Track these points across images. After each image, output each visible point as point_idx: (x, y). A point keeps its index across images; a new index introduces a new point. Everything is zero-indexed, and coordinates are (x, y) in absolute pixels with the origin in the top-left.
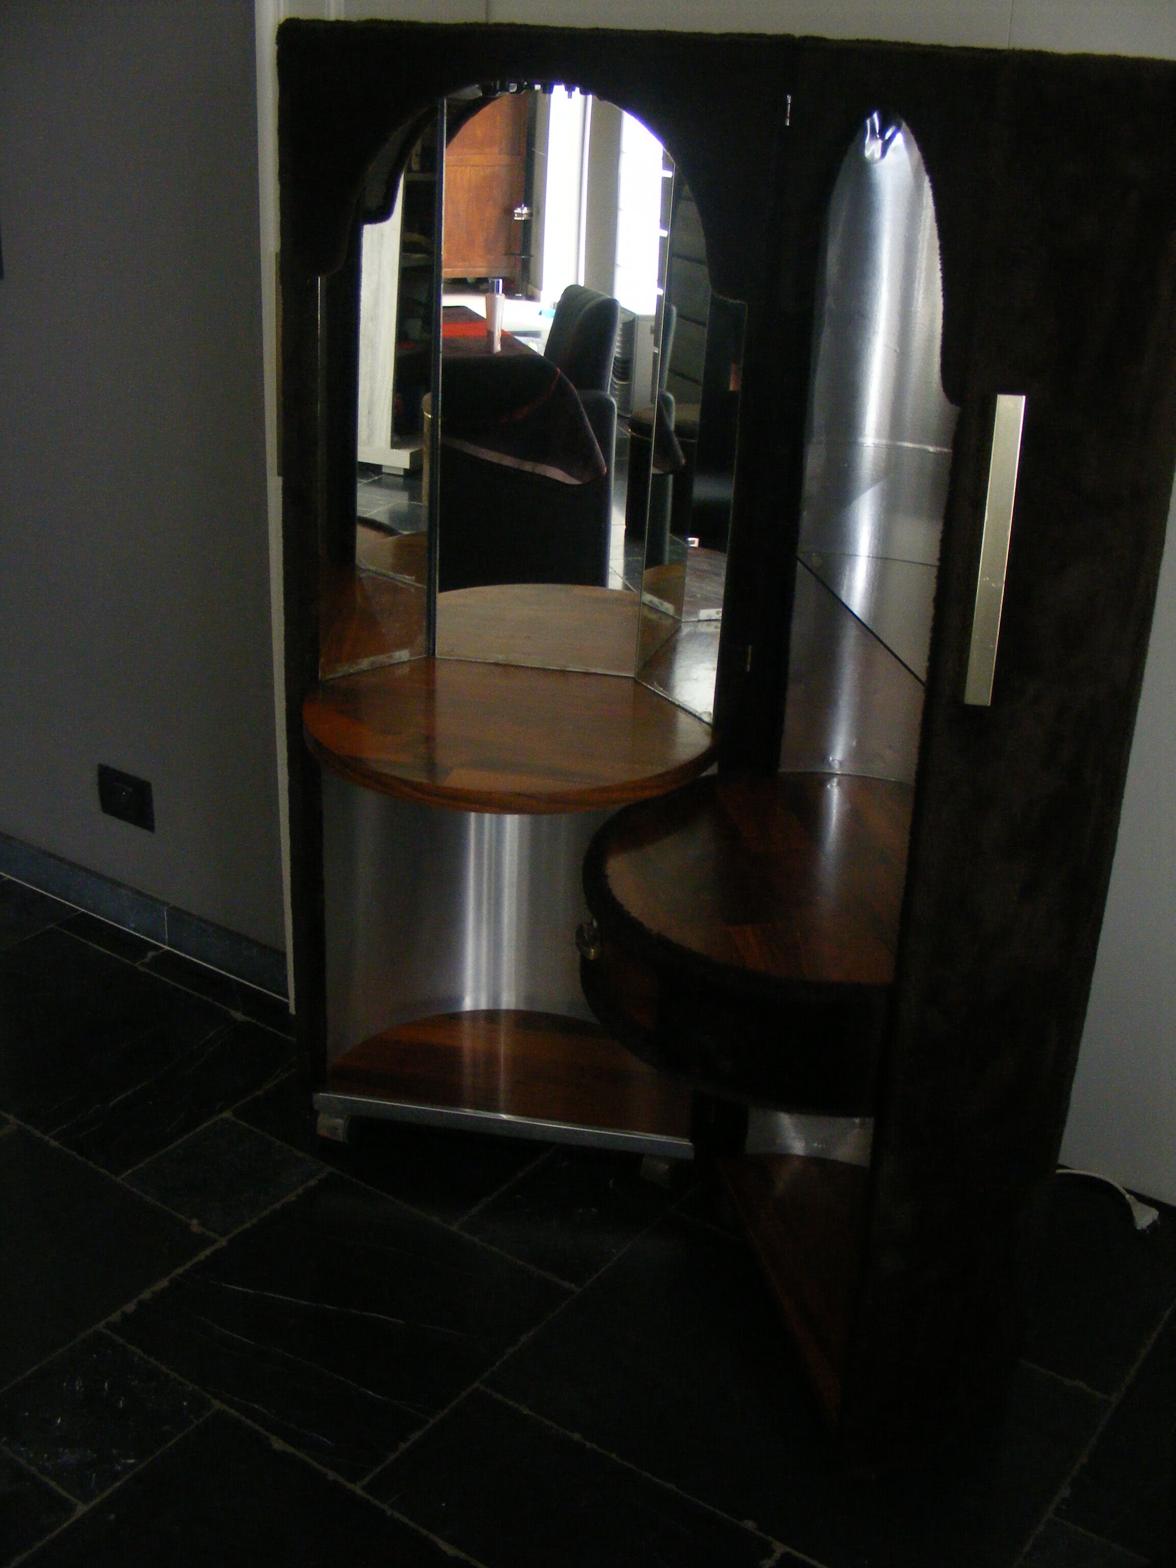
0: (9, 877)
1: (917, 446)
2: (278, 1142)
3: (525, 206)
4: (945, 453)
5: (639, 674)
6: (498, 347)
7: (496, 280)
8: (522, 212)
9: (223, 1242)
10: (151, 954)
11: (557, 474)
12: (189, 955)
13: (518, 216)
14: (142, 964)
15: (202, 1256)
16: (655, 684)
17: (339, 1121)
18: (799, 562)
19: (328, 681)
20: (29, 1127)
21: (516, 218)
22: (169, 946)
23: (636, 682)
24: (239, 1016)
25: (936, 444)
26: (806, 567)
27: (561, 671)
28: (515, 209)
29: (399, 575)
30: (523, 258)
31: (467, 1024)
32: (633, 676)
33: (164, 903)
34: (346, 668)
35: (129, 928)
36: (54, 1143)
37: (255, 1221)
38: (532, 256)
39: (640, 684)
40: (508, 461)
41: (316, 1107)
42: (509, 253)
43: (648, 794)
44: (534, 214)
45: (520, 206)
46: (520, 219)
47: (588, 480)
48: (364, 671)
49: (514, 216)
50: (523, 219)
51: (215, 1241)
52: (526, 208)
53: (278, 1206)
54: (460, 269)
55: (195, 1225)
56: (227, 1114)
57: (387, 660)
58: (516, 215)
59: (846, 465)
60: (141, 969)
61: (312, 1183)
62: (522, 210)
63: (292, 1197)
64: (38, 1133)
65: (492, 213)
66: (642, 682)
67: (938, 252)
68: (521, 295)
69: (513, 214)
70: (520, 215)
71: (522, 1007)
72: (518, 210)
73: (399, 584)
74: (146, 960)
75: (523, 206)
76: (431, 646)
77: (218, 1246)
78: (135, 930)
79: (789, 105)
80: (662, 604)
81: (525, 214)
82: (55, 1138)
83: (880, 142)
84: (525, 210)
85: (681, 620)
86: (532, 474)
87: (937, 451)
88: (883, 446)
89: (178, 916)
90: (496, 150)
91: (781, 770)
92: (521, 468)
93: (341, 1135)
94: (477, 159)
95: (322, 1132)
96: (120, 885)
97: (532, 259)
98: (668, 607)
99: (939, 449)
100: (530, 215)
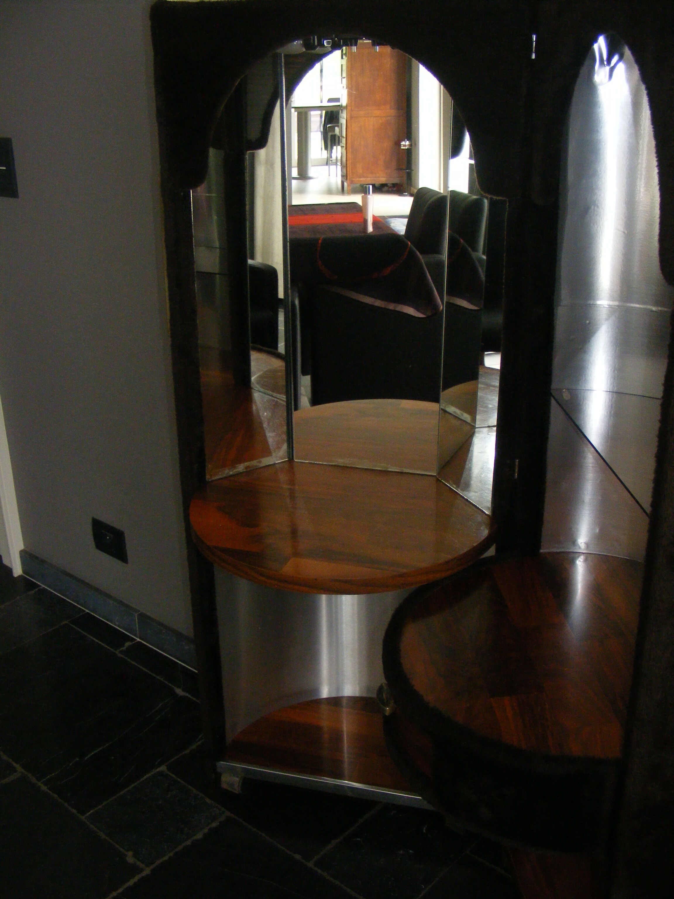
0: (43, 586)
1: (641, 306)
2: (194, 791)
3: (407, 140)
4: (665, 312)
5: (439, 474)
6: (370, 229)
7: (367, 186)
8: (405, 144)
9: (147, 871)
10: (127, 644)
11: (410, 311)
12: (152, 645)
13: (403, 147)
14: (121, 652)
15: (131, 883)
16: (450, 482)
17: (237, 779)
18: (552, 398)
19: (212, 481)
20: (29, 775)
21: (402, 148)
22: (140, 638)
23: (438, 480)
24: (179, 692)
25: (656, 304)
26: (558, 402)
27: (384, 471)
28: (401, 142)
29: (279, 395)
30: (407, 172)
31: (324, 708)
32: (435, 475)
33: (136, 611)
34: (227, 471)
35: (115, 625)
36: (44, 788)
37: (171, 854)
38: (413, 170)
39: (441, 481)
40: (378, 303)
41: (219, 770)
42: (399, 169)
43: (438, 576)
44: (413, 145)
45: (404, 140)
46: (404, 148)
47: (430, 314)
48: (241, 473)
49: (401, 146)
50: (406, 148)
51: (142, 870)
52: (408, 142)
53: (188, 843)
54: (370, 179)
55: (130, 858)
56: (163, 768)
57: (258, 464)
58: (402, 146)
59: (588, 322)
60: (120, 655)
61: (215, 824)
62: (405, 142)
63: (199, 836)
64: (34, 780)
65: (387, 144)
66: (442, 480)
67: (655, 155)
68: (406, 194)
69: (400, 145)
70: (405, 146)
71: (364, 695)
72: (403, 143)
73: (278, 401)
74: (124, 648)
75: (406, 140)
76: (291, 453)
77: (144, 874)
78: (118, 626)
79: (534, 43)
80: (462, 415)
81: (407, 145)
82: (45, 784)
83: (607, 68)
84: (407, 143)
85: (475, 426)
86: (394, 311)
87: (658, 310)
88: (616, 307)
89: (144, 618)
90: (388, 107)
91: (542, 551)
92: (387, 307)
93: (237, 789)
94: (377, 113)
95: (224, 786)
96: (109, 596)
97: (413, 172)
98: (467, 417)
99: (660, 309)
100: (411, 145)
